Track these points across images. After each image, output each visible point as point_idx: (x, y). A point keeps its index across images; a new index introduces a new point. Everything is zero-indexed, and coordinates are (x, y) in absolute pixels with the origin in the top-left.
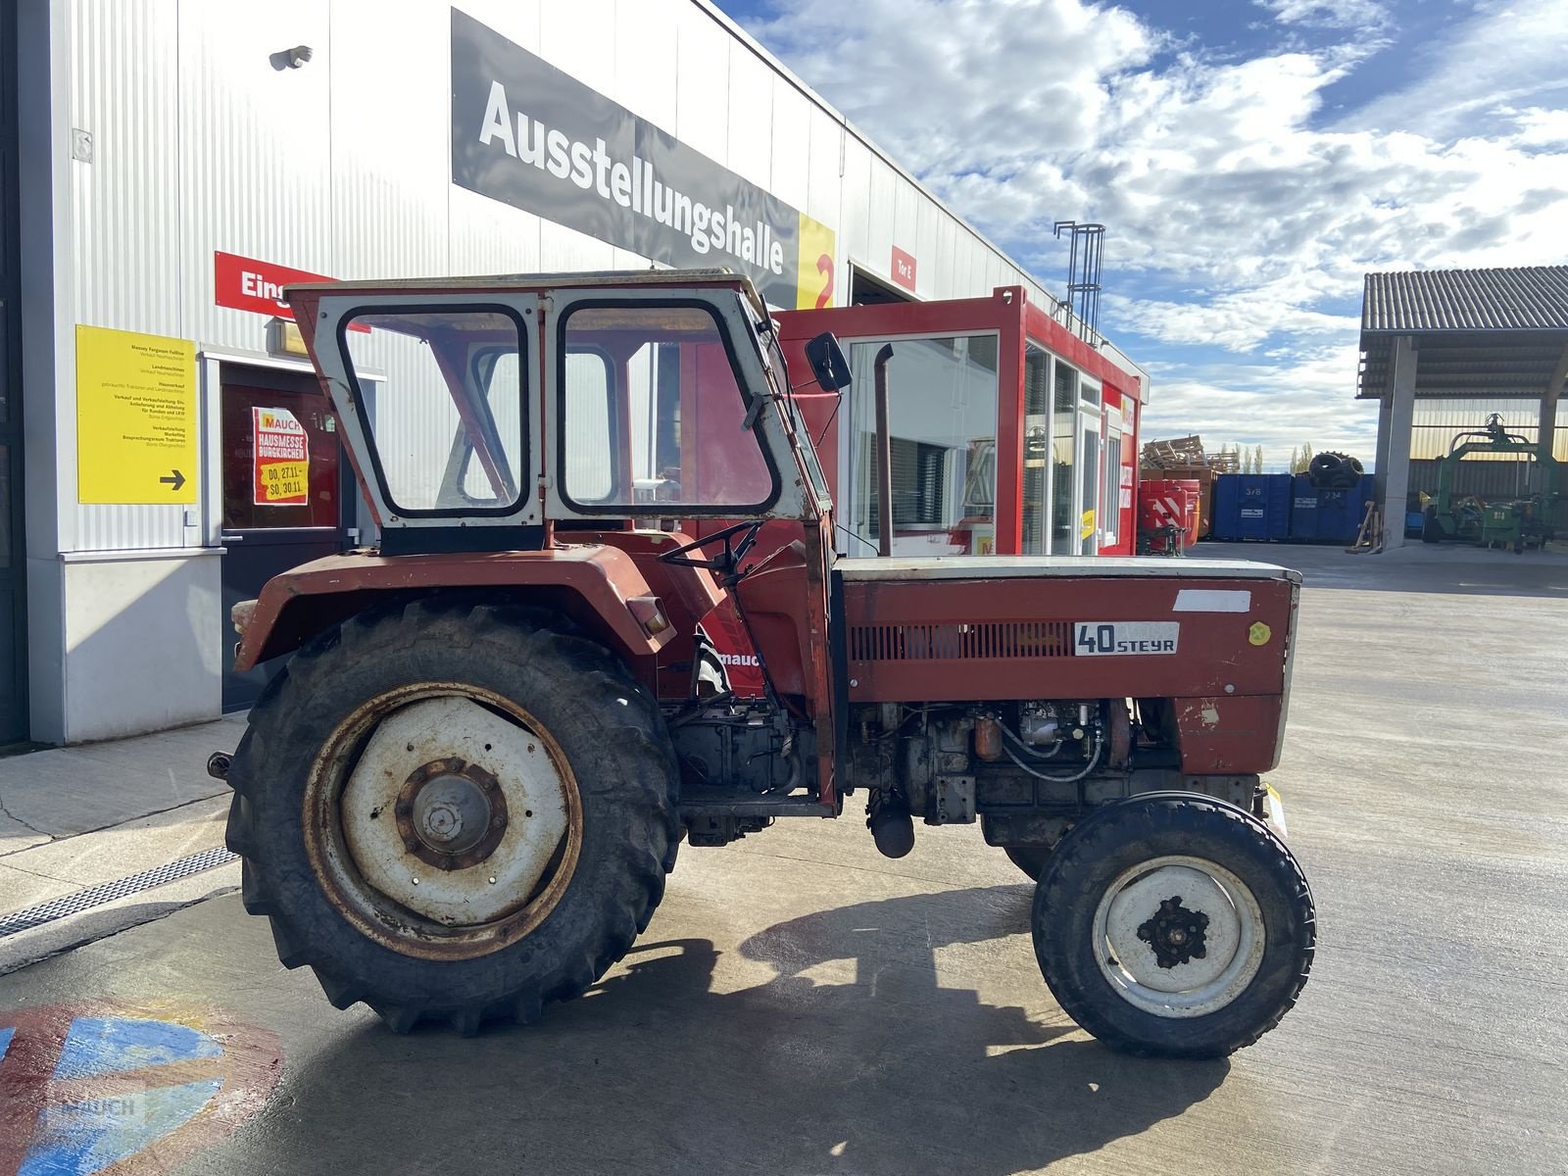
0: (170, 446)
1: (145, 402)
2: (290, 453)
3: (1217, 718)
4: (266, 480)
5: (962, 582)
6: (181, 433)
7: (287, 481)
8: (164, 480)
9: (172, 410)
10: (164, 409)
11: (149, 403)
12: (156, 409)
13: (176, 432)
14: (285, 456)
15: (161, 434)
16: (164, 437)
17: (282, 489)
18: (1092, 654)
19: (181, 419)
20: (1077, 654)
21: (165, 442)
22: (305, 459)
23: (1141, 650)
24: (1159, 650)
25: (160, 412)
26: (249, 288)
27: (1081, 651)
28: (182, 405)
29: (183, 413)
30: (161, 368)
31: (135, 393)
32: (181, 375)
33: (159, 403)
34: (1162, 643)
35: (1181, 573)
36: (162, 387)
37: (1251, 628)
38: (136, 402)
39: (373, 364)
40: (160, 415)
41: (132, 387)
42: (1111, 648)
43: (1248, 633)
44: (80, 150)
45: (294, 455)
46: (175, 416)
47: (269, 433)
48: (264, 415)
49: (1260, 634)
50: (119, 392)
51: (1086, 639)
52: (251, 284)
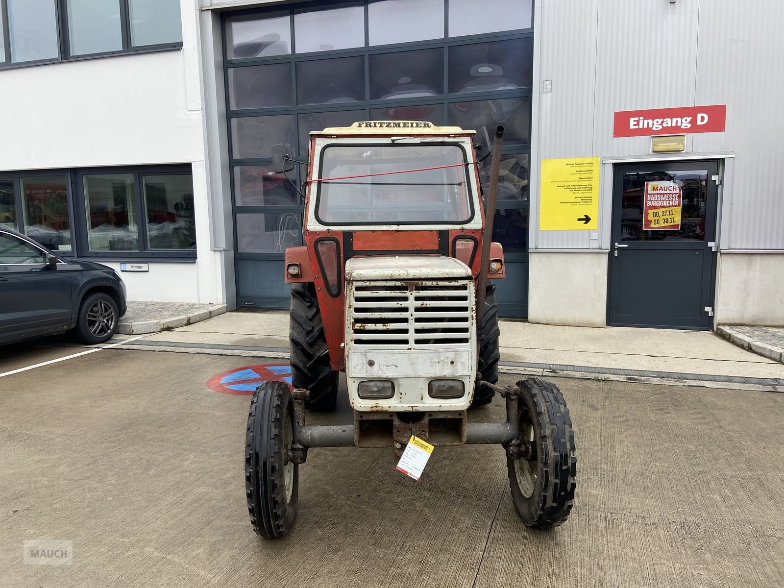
0: (583, 205)
1: (572, 187)
2: (669, 203)
4: (650, 217)
6: (590, 198)
7: (665, 217)
8: (579, 220)
9: (585, 189)
10: (582, 189)
11: (574, 187)
12: (577, 189)
13: (587, 198)
14: (665, 204)
15: (579, 200)
16: (581, 201)
17: (661, 222)
19: (590, 192)
21: (581, 203)
22: (679, 205)
25: (579, 190)
26: (634, 125)
28: (591, 186)
29: (591, 190)
30: (581, 171)
31: (566, 184)
32: (591, 173)
33: (578, 187)
36: (580, 180)
38: (568, 187)
40: (579, 192)
41: (566, 181)
45: (671, 203)
46: (587, 191)
47: (655, 194)
48: (652, 185)
50: (560, 184)
52: (636, 123)
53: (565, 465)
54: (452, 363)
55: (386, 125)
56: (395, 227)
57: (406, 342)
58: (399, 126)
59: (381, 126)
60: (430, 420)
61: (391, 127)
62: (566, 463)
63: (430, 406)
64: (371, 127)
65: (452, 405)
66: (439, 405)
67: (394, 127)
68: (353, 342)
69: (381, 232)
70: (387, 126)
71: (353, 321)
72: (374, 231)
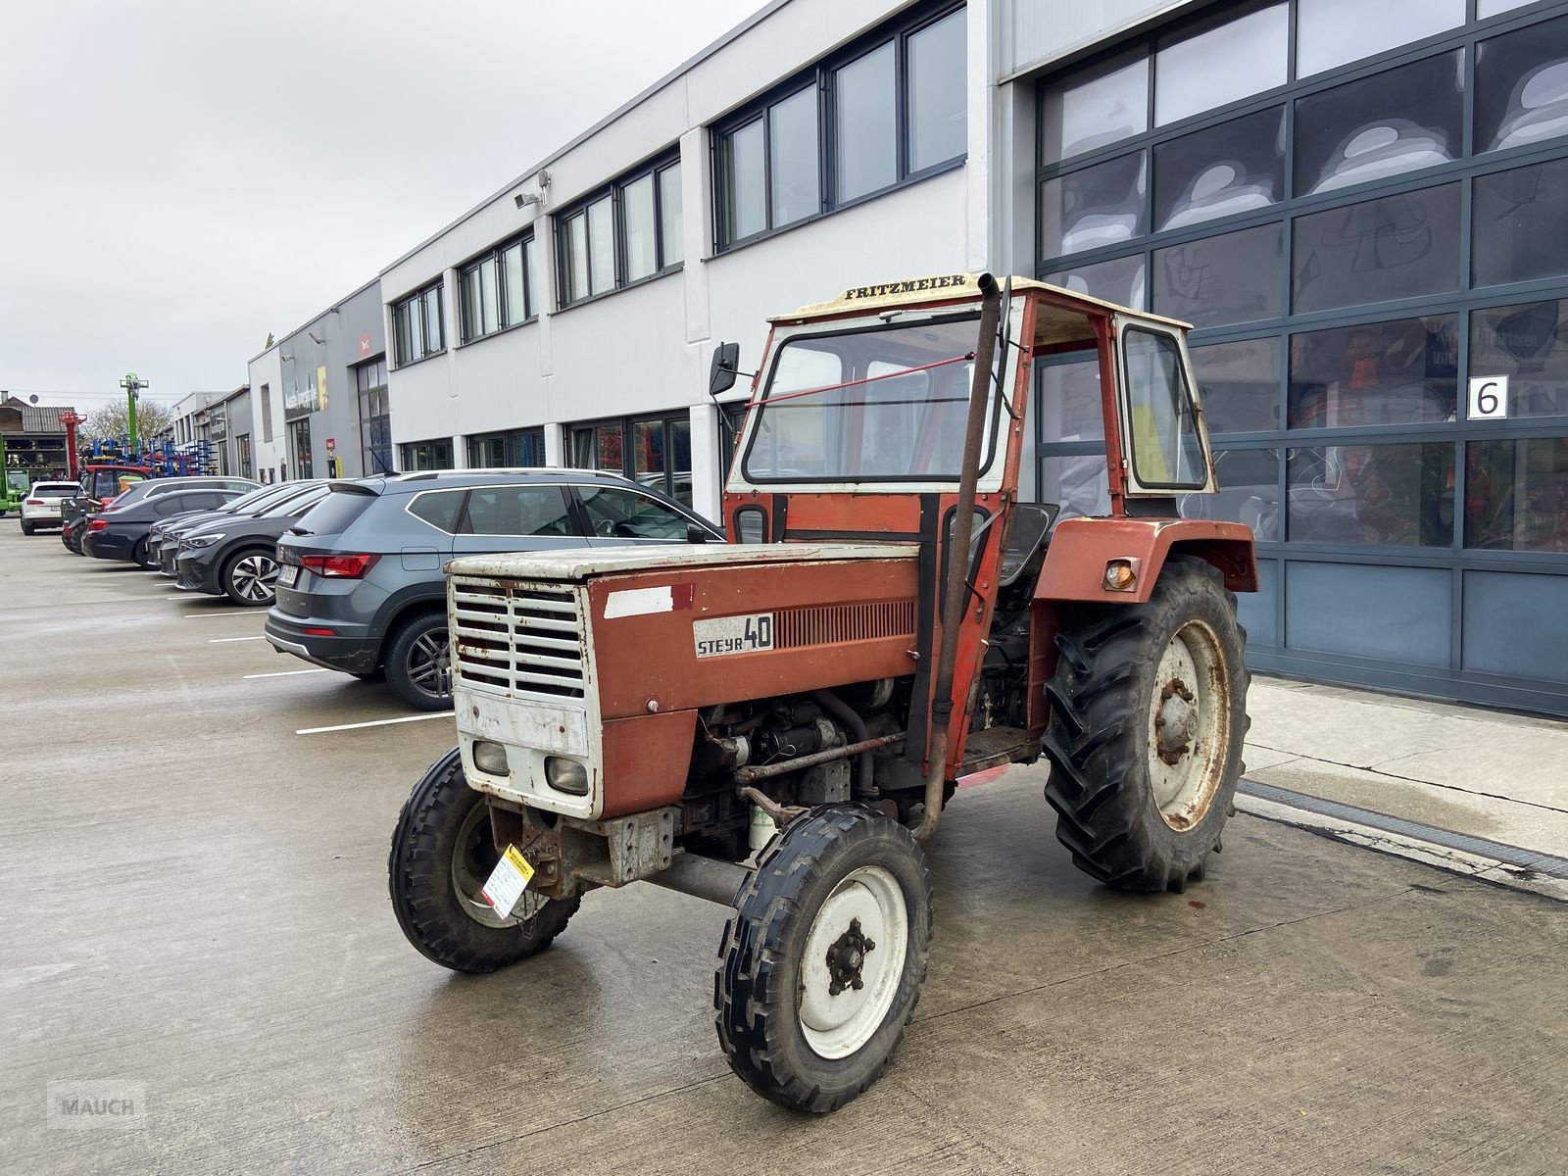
53: (743, 972)
54: (562, 730)
55: (890, 289)
56: (850, 488)
57: (505, 682)
58: (912, 289)
59: (883, 293)
60: (563, 826)
61: (898, 292)
62: (746, 969)
63: (541, 801)
64: (865, 296)
65: (569, 805)
66: (552, 801)
67: (903, 291)
68: (460, 674)
69: (830, 496)
70: (892, 292)
71: (457, 639)
72: (819, 495)
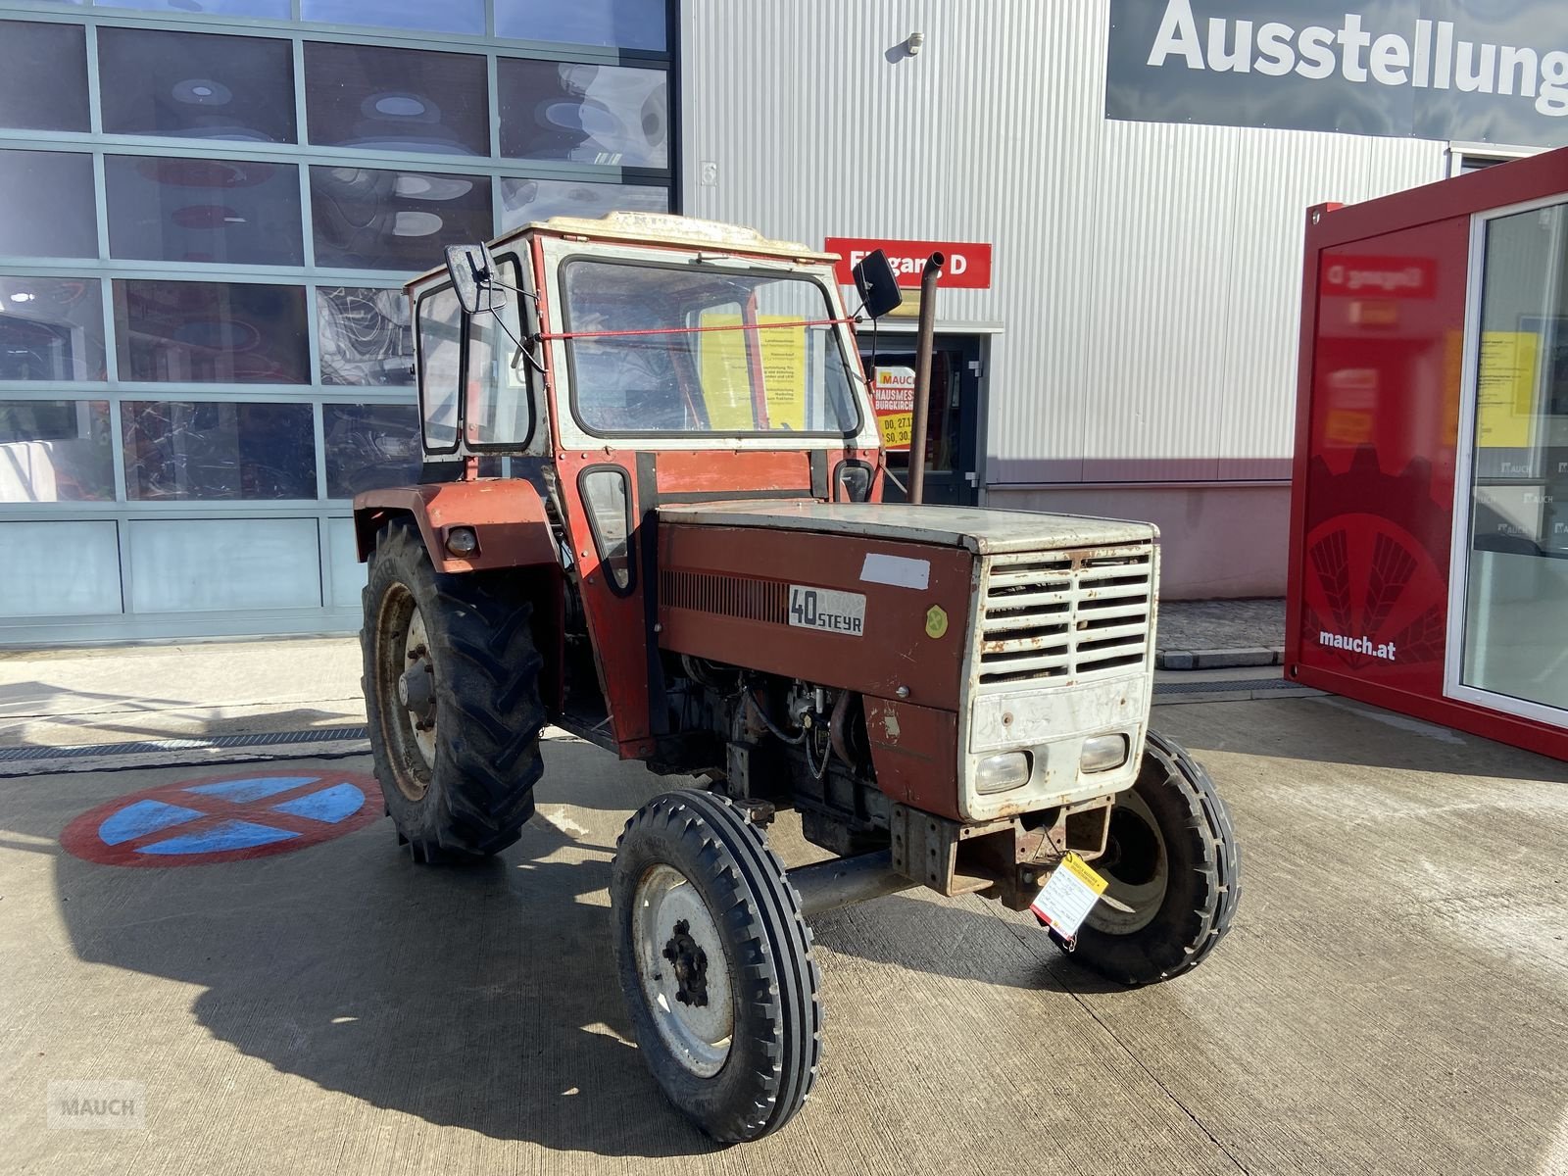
0: (779, 404)
3: (898, 731)
5: (720, 529)
6: (790, 392)
7: (903, 430)
9: (783, 375)
10: (776, 375)
13: (785, 392)
14: (902, 407)
15: (772, 394)
16: (775, 396)
17: (897, 437)
18: (799, 625)
19: (790, 381)
20: (790, 623)
21: (776, 401)
22: (910, 410)
23: (836, 626)
24: (849, 629)
25: (771, 377)
27: (793, 620)
28: (790, 370)
29: (792, 376)
30: (774, 341)
33: (770, 370)
34: (852, 620)
35: (871, 532)
36: (773, 357)
37: (929, 613)
39: (991, 318)
40: (772, 379)
42: (813, 621)
43: (925, 619)
44: (706, 176)
46: (785, 379)
47: (885, 389)
48: (882, 373)
49: (937, 623)
51: (797, 607)
54: (1123, 702)
56: (733, 444)
68: (979, 680)
69: (708, 454)
71: (984, 637)
72: (695, 451)
